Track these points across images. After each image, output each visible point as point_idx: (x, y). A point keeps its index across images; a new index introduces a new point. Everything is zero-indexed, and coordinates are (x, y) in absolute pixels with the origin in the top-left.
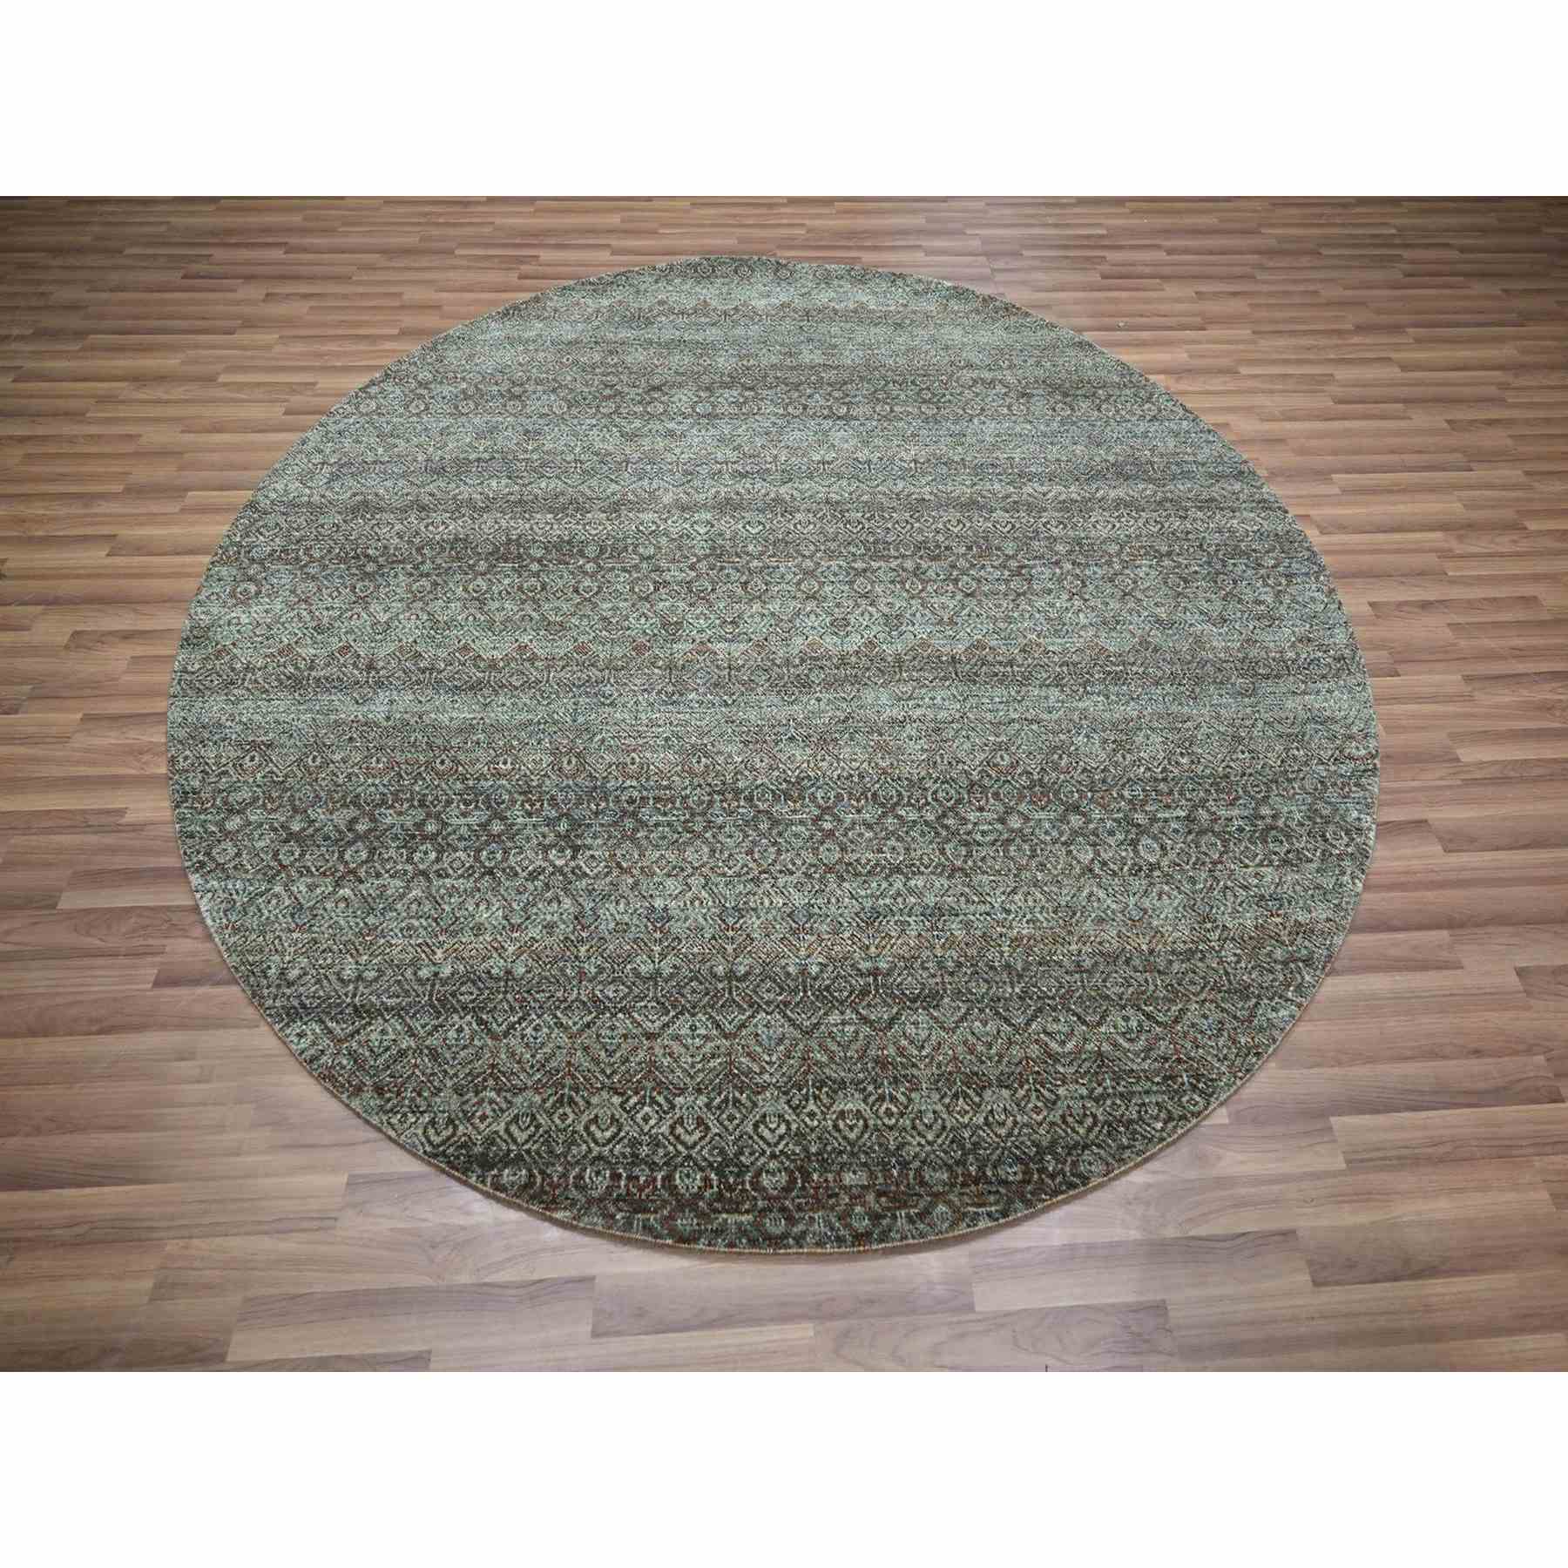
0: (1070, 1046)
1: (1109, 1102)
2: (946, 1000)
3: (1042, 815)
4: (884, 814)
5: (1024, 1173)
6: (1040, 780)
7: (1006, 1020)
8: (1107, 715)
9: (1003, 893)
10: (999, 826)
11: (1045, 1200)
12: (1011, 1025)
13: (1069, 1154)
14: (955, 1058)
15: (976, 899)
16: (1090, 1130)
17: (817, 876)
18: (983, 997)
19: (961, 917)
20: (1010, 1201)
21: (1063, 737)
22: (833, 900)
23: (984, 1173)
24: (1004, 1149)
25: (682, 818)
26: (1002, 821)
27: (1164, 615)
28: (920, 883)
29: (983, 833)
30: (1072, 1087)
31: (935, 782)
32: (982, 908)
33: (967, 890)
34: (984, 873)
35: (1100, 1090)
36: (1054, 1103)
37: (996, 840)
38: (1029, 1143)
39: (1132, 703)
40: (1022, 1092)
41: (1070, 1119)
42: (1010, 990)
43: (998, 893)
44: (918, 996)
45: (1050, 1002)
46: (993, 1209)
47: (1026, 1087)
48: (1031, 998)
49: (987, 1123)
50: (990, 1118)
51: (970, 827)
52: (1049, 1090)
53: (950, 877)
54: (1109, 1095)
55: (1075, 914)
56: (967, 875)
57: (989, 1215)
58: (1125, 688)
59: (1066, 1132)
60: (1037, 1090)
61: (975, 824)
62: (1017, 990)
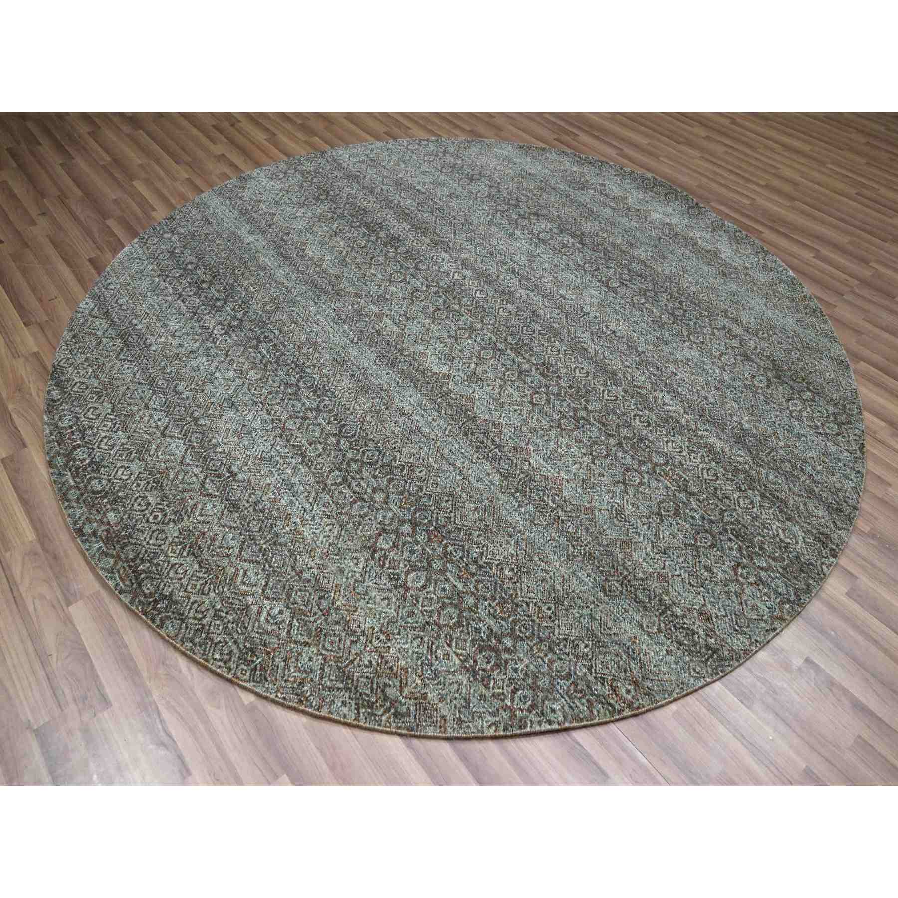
0: (244, 588)
1: (218, 622)
2: (237, 515)
3: (395, 509)
4: (335, 435)
5: (150, 593)
6: (420, 497)
7: (242, 549)
8: (504, 513)
9: (324, 512)
10: (369, 491)
11: (138, 609)
12: (240, 552)
13: (173, 613)
14: (204, 534)
15: (311, 501)
16: (195, 618)
18: (249, 531)
19: (294, 499)
20: (130, 592)
21: (464, 495)
22: (265, 438)
23: (141, 574)
24: (161, 579)
25: (271, 359)
26: (374, 491)
27: (627, 513)
28: (303, 471)
29: (359, 485)
30: (217, 599)
31: (375, 447)
32: (307, 506)
33: (314, 494)
34: (332, 497)
35: (223, 614)
36: (203, 594)
37: (358, 493)
38: (170, 590)
39: (528, 523)
40: (201, 575)
41: (196, 605)
42: (262, 542)
43: (323, 509)
44: (231, 500)
45: (267, 566)
46: (121, 584)
47: (205, 575)
48: (263, 555)
49: (173, 566)
50: (177, 566)
51: (358, 477)
52: (209, 589)
53: (318, 483)
54: (223, 620)
55: (336, 555)
56: (324, 489)
57: (117, 585)
58: (538, 514)
59: (186, 606)
60: (206, 582)
61: (362, 479)
62: (264, 546)
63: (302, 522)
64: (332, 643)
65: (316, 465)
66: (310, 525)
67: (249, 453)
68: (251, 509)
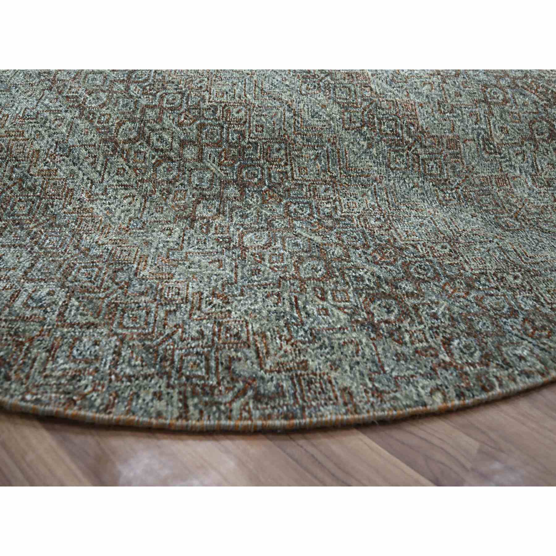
3: (214, 167)
6: (244, 147)
8: (352, 157)
9: (118, 181)
10: (176, 145)
15: (99, 169)
17: (42, 78)
19: (75, 168)
21: (299, 139)
22: (29, 93)
26: (183, 144)
27: (496, 141)
28: (82, 126)
29: (160, 139)
31: (176, 89)
32: (95, 176)
33: (101, 158)
34: (127, 160)
37: (162, 150)
39: (383, 168)
43: (116, 177)
51: (158, 127)
53: (105, 141)
55: (140, 229)
56: (114, 150)
58: (393, 154)
61: (163, 129)
63: (89, 197)
64: (134, 319)
65: (99, 118)
66: (102, 200)
67: (6, 112)
68: (16, 188)
